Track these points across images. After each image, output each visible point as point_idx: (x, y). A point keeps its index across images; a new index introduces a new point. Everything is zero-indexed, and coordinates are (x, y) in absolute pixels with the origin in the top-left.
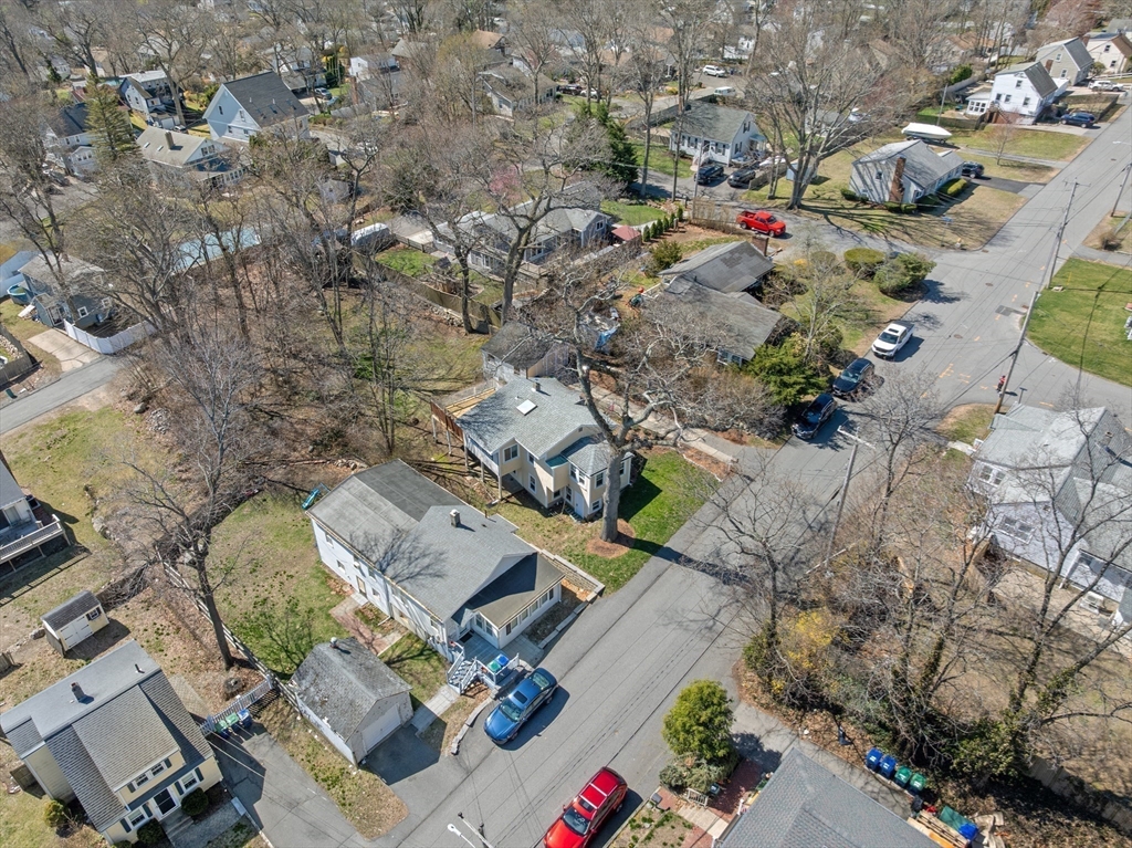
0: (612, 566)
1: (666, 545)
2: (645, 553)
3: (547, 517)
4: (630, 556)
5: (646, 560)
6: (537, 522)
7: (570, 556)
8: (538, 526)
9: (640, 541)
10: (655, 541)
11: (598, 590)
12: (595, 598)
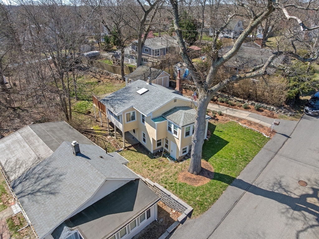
0: (198, 192)
1: (238, 178)
2: (223, 183)
3: (152, 159)
4: (211, 185)
5: (225, 188)
6: (145, 161)
7: (166, 184)
8: (145, 163)
9: (218, 174)
10: (229, 174)
11: (187, 212)
12: (185, 219)
